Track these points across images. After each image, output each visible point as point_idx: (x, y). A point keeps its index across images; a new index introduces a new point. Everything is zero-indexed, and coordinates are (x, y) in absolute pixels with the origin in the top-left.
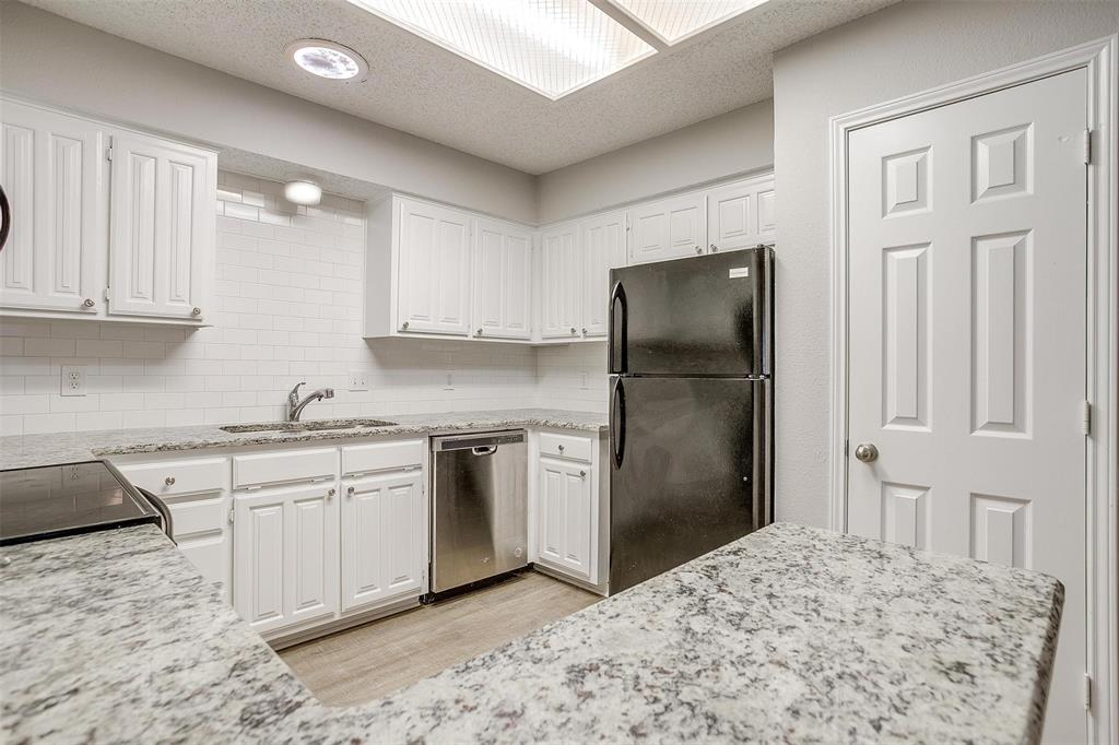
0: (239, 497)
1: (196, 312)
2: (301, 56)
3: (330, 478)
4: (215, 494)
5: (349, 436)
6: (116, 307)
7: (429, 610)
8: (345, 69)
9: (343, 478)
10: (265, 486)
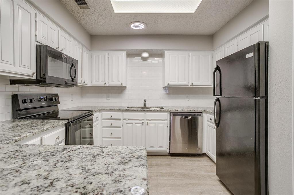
0: (124, 121)
1: (122, 83)
2: (132, 26)
3: (143, 120)
4: (120, 120)
5: (147, 110)
6: (110, 84)
7: (170, 157)
8: (142, 26)
9: (146, 120)
10: (129, 119)
